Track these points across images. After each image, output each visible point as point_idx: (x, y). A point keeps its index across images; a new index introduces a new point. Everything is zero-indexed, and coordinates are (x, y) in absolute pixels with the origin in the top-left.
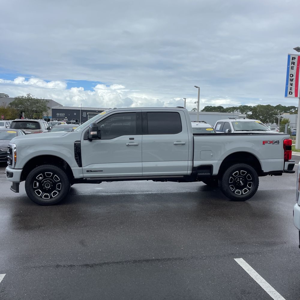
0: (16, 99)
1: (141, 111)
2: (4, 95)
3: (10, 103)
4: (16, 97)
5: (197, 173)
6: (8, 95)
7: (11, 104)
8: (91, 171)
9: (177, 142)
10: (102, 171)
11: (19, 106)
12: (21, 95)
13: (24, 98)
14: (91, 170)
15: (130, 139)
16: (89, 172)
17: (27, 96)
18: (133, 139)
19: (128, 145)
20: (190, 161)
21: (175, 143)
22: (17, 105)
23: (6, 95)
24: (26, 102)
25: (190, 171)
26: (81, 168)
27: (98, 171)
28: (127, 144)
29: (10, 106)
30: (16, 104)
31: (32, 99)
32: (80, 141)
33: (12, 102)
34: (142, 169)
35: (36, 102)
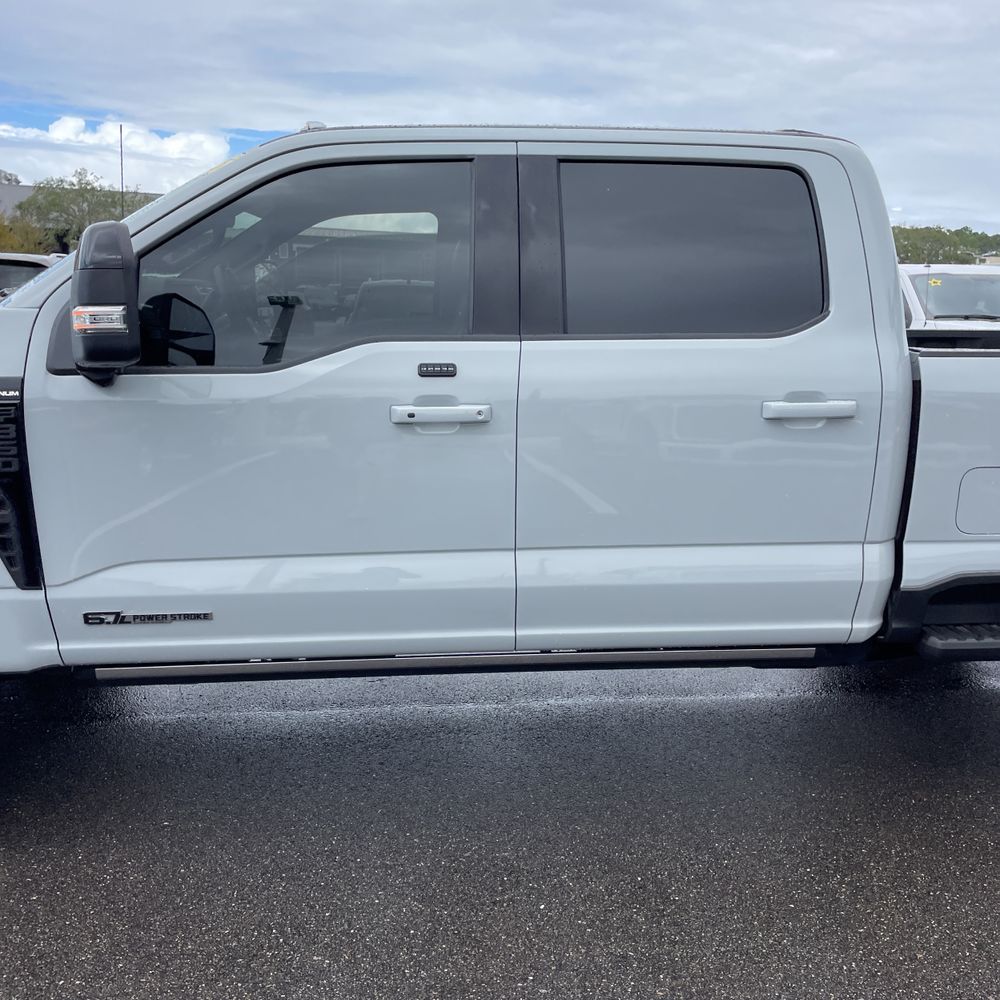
0: (38, 189)
1: (509, 150)
2: (3, 174)
3: (17, 203)
4: (39, 180)
5: (922, 635)
6: (16, 177)
7: (20, 207)
8: (119, 619)
9: (793, 397)
10: (206, 617)
11: (51, 216)
12: (56, 177)
13: (67, 186)
14: (117, 614)
15: (427, 371)
16: (102, 621)
17: (75, 180)
18: (447, 371)
19: (409, 424)
20: (876, 547)
21: (777, 407)
22: (42, 213)
23: (10, 175)
24: (73, 201)
25: (871, 618)
26: (38, 595)
27: (174, 617)
28: (401, 411)
29: (18, 213)
30: (39, 208)
31: (93, 189)
32: (20, 384)
33: (24, 199)
34: (516, 604)
35: (110, 200)
